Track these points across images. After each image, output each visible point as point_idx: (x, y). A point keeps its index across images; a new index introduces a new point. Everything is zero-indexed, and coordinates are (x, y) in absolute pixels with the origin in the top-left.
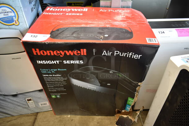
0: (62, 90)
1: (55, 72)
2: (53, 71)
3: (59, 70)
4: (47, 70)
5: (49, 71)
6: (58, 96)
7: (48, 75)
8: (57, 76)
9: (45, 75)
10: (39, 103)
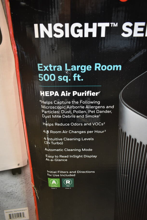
0: (86, 156)
1: (82, 76)
2: (79, 72)
3: (98, 67)
4: (60, 68)
5: (63, 73)
6: (68, 182)
7: (57, 94)
8: (84, 98)
9: (49, 89)
10: (5, 211)
